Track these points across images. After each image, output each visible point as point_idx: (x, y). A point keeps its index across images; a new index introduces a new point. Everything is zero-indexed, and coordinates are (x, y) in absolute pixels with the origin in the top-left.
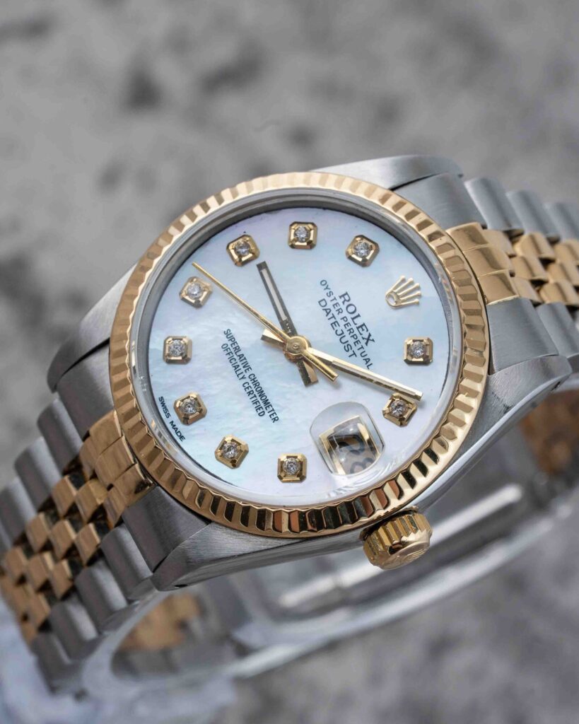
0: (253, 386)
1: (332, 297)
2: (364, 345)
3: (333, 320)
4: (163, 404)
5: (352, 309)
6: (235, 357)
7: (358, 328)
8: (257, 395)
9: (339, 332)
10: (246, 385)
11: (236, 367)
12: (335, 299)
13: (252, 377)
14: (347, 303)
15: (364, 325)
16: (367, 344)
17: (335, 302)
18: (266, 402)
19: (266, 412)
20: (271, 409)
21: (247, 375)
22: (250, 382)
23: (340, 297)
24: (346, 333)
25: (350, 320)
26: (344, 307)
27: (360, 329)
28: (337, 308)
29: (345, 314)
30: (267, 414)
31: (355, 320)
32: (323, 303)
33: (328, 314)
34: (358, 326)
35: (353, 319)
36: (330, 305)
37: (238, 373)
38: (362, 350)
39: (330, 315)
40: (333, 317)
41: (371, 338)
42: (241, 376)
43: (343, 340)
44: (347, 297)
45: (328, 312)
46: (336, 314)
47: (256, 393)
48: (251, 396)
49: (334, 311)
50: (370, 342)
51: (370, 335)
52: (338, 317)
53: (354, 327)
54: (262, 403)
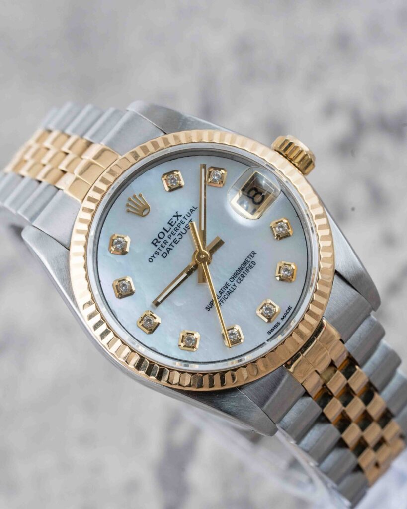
0: (238, 276)
1: (158, 251)
2: (183, 217)
3: (173, 244)
4: (272, 330)
5: (161, 235)
6: (222, 296)
7: (172, 226)
8: (243, 271)
9: (180, 236)
10: (239, 281)
11: (229, 293)
12: (159, 249)
13: (231, 280)
14: (159, 240)
15: (169, 223)
16: (181, 216)
17: (161, 248)
18: (245, 264)
19: (251, 261)
20: (248, 259)
21: (232, 284)
22: (236, 279)
23: (156, 246)
24: (179, 232)
25: (170, 233)
26: (162, 241)
27: (173, 224)
28: (164, 245)
29: (166, 238)
30: (253, 260)
31: (168, 230)
32: (165, 255)
33: (170, 249)
34: (171, 226)
35: (168, 231)
36: (165, 250)
37: (232, 290)
38: (186, 217)
39: (171, 247)
40: (171, 244)
41: (176, 215)
42: (234, 287)
43: (184, 231)
44: (155, 242)
45: (169, 250)
46: (168, 244)
47: (241, 273)
48: (244, 275)
49: (167, 246)
50: (179, 214)
51: (174, 216)
52: (170, 241)
53: (173, 228)
54: (246, 266)
